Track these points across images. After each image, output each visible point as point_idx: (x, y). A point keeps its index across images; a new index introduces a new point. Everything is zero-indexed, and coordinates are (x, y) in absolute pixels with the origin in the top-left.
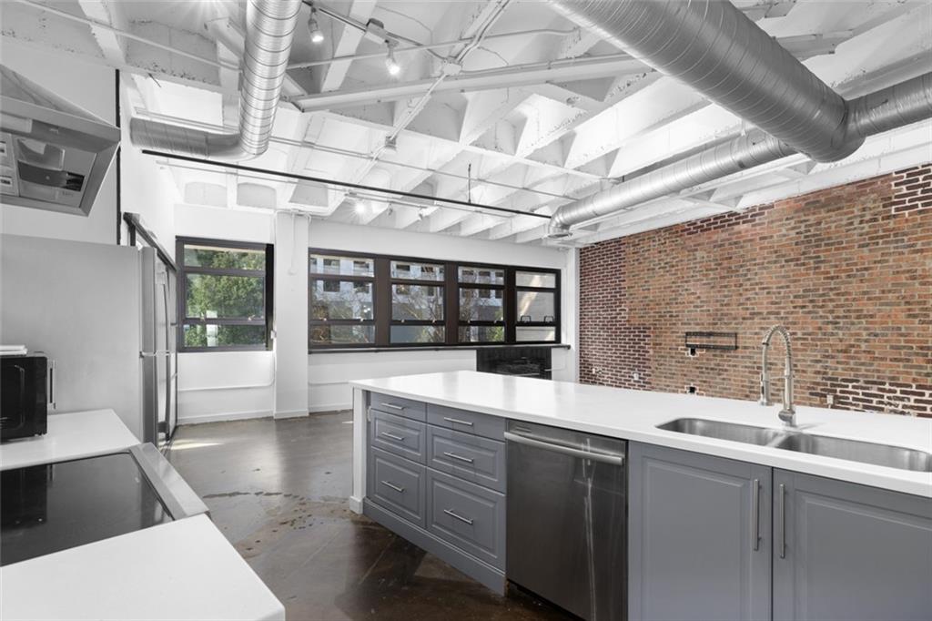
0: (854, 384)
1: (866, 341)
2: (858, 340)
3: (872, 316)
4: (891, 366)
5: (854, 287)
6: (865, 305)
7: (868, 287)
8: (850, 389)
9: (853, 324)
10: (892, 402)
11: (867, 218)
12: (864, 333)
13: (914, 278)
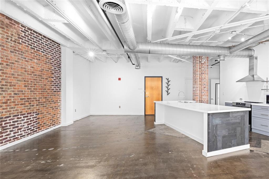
0: (9, 118)
1: (13, 97)
2: (10, 97)
3: (15, 85)
4: (20, 107)
5: (8, 70)
6: (13, 80)
7: (13, 72)
8: (8, 121)
9: (9, 89)
10: (21, 122)
11: (13, 39)
12: (13, 93)
13: (26, 71)
